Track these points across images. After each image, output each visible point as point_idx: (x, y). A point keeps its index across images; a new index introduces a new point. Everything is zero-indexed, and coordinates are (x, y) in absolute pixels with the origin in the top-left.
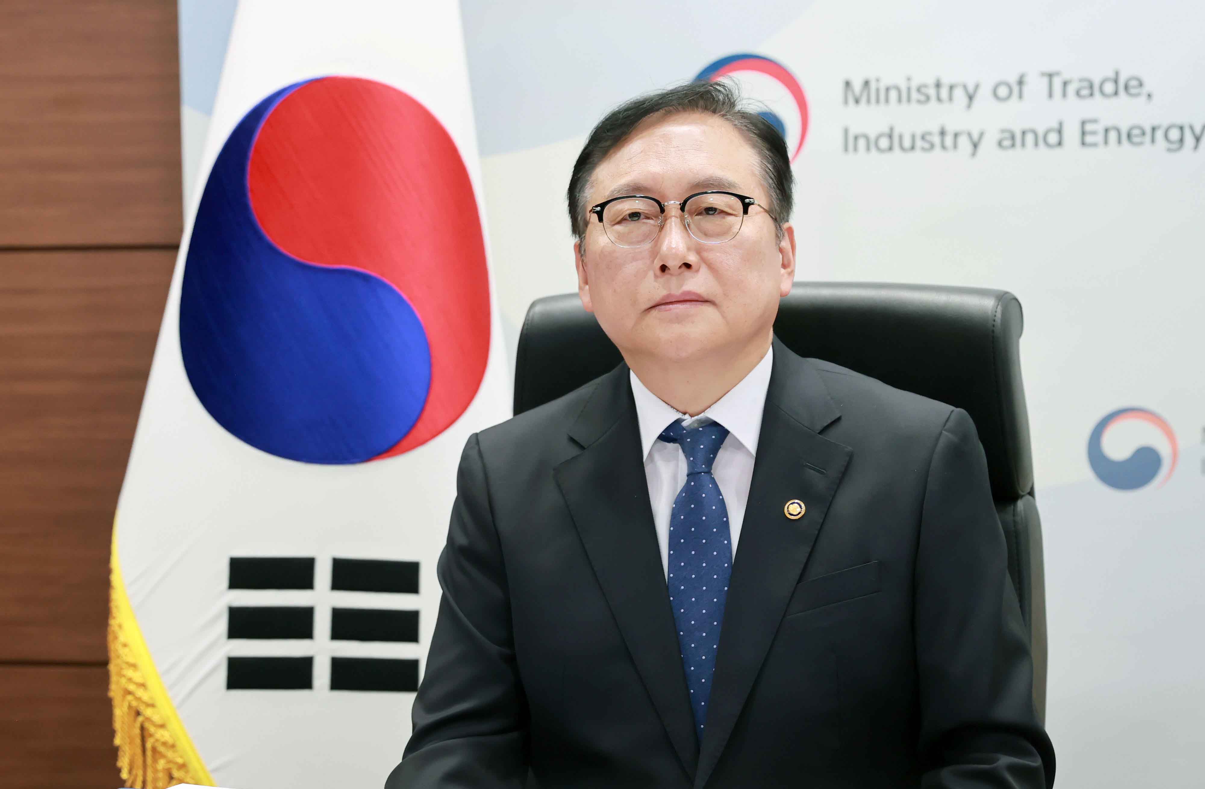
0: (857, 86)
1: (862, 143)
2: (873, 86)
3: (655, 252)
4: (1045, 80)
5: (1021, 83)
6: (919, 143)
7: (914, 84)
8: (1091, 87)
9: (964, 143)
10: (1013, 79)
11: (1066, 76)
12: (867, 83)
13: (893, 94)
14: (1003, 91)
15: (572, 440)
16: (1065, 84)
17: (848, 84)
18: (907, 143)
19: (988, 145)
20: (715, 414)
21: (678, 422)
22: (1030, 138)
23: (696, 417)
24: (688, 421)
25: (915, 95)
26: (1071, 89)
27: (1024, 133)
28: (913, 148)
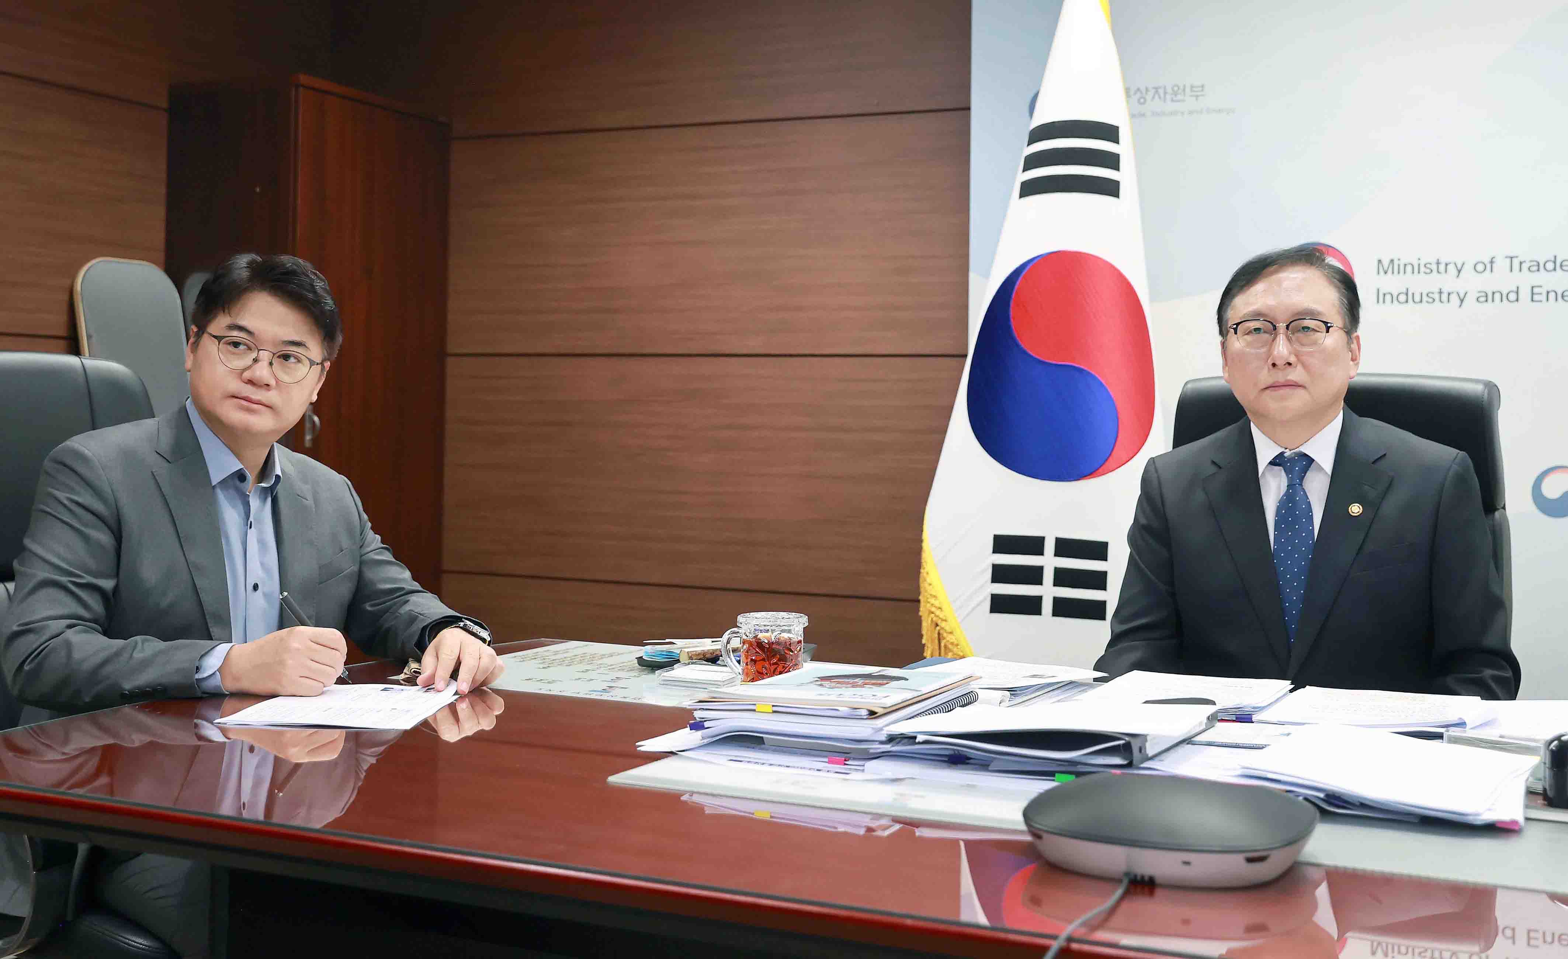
0: (1386, 263)
1: (1388, 297)
2: (1396, 263)
3: (1269, 354)
4: (1508, 260)
5: (1492, 262)
6: (1425, 298)
7: (1422, 263)
8: (1538, 265)
9: (1454, 298)
10: (1487, 260)
11: (1521, 259)
12: (1392, 261)
13: (1409, 268)
14: (1480, 267)
15: (1214, 463)
16: (1521, 263)
17: (1380, 261)
18: (1417, 299)
19: (1470, 300)
20: (1306, 449)
21: (1282, 454)
22: (1497, 296)
23: (1294, 451)
24: (1288, 453)
25: (1422, 269)
26: (1525, 266)
27: (1493, 293)
28: (1421, 301)
